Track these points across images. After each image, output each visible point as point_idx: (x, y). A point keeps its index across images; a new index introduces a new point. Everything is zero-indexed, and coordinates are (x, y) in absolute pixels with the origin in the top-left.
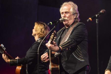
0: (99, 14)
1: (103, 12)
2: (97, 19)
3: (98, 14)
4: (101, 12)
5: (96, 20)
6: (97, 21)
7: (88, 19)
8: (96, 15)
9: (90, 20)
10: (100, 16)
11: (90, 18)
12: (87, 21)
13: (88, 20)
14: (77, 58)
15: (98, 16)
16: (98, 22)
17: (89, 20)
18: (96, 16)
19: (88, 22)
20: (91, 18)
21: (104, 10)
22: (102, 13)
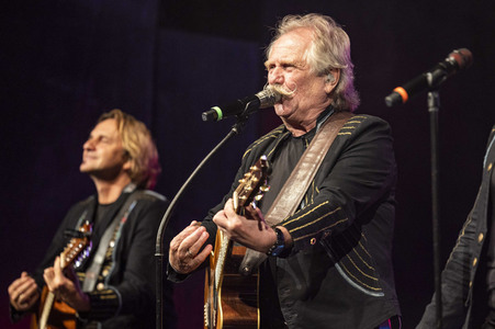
0: (442, 68)
1: (461, 61)
2: (430, 94)
3: (438, 71)
4: (451, 58)
5: (427, 98)
6: (431, 103)
7: (390, 91)
8: (430, 76)
9: (400, 96)
10: (445, 78)
11: (400, 90)
12: (384, 102)
13: (389, 98)
14: (350, 281)
15: (436, 79)
16: (435, 105)
17: (393, 96)
18: (426, 78)
19: (389, 104)
20: (406, 90)
21: (465, 51)
22: (456, 63)
